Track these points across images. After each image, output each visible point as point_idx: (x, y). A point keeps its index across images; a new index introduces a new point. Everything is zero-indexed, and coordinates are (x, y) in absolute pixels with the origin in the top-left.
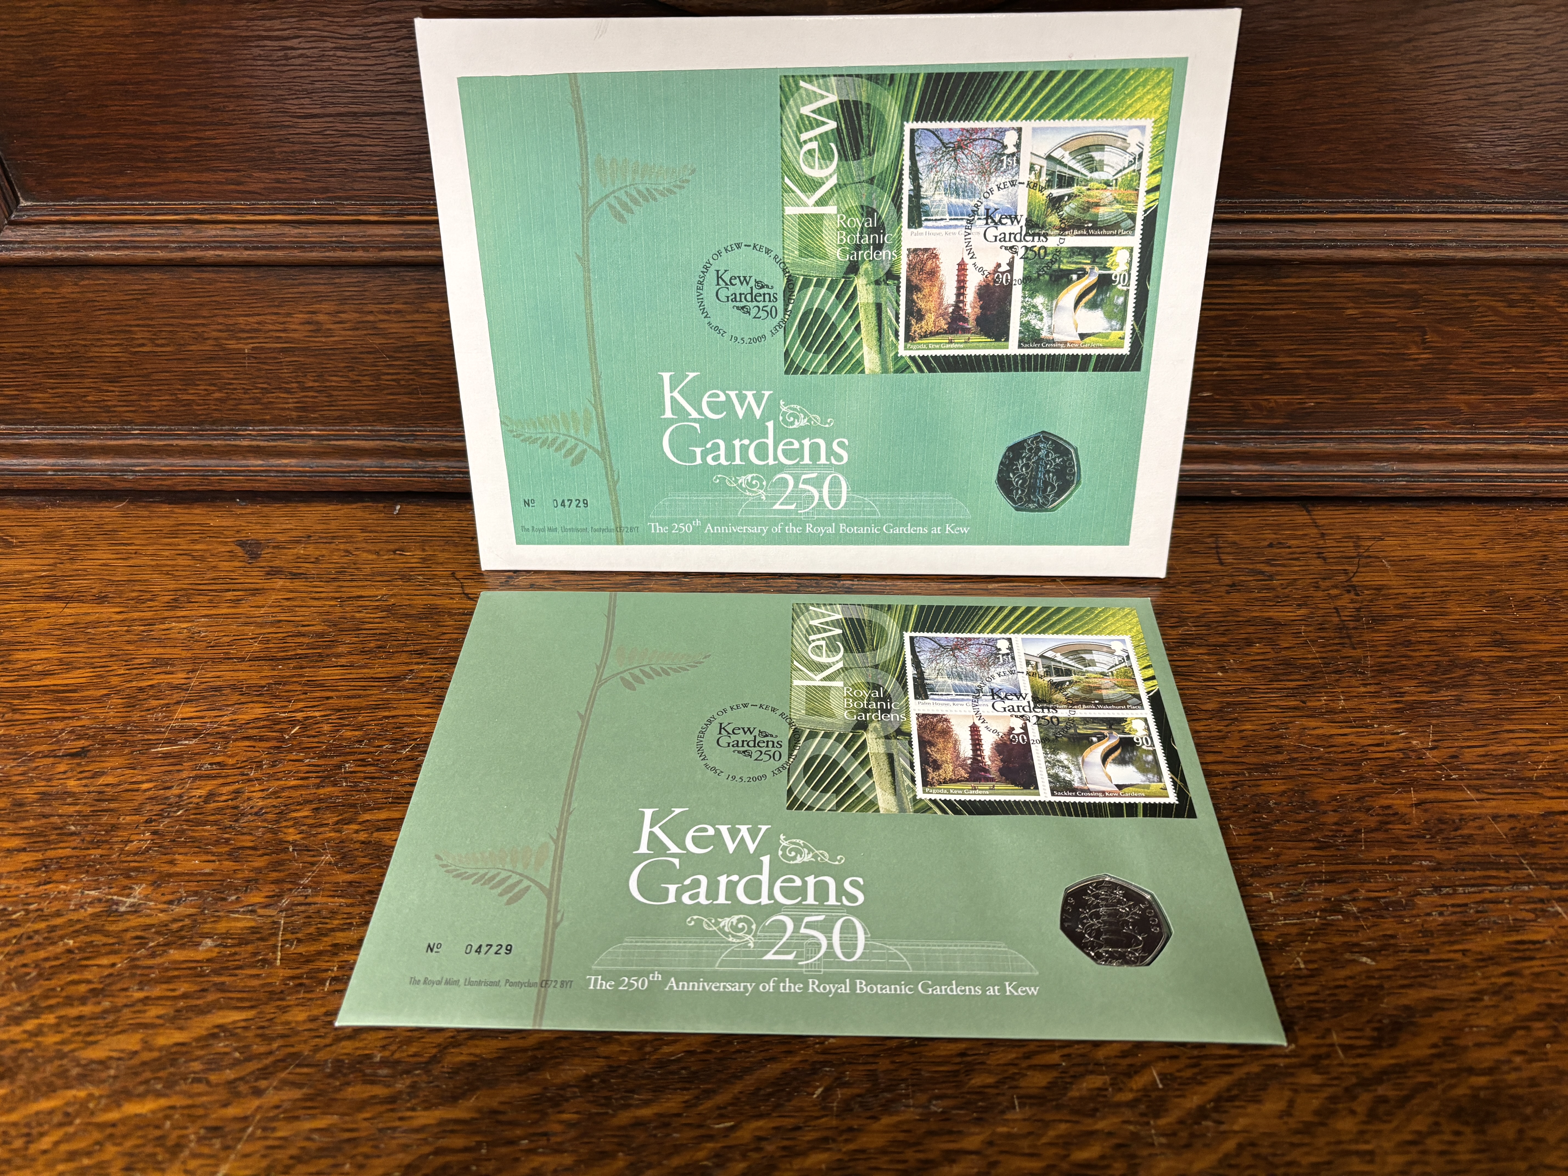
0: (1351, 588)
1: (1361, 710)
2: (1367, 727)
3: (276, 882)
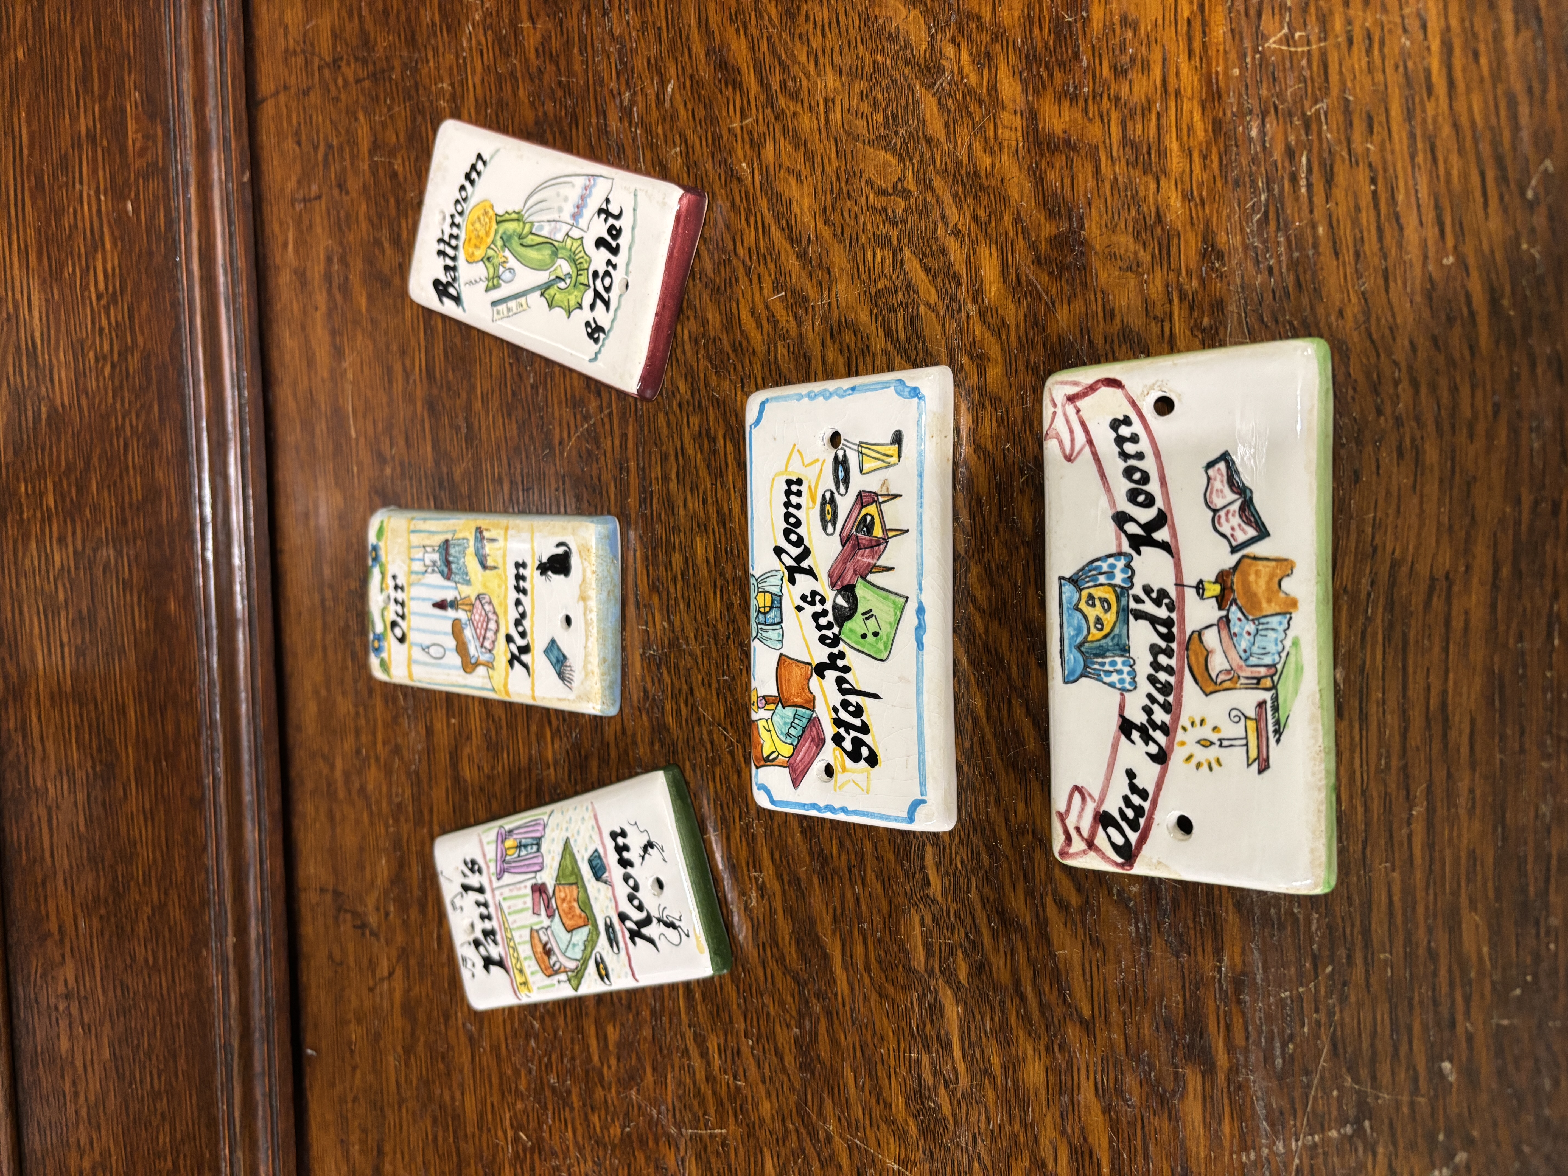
0: (336, 64)
1: (451, 68)
2: (465, 63)
3: (657, 1143)
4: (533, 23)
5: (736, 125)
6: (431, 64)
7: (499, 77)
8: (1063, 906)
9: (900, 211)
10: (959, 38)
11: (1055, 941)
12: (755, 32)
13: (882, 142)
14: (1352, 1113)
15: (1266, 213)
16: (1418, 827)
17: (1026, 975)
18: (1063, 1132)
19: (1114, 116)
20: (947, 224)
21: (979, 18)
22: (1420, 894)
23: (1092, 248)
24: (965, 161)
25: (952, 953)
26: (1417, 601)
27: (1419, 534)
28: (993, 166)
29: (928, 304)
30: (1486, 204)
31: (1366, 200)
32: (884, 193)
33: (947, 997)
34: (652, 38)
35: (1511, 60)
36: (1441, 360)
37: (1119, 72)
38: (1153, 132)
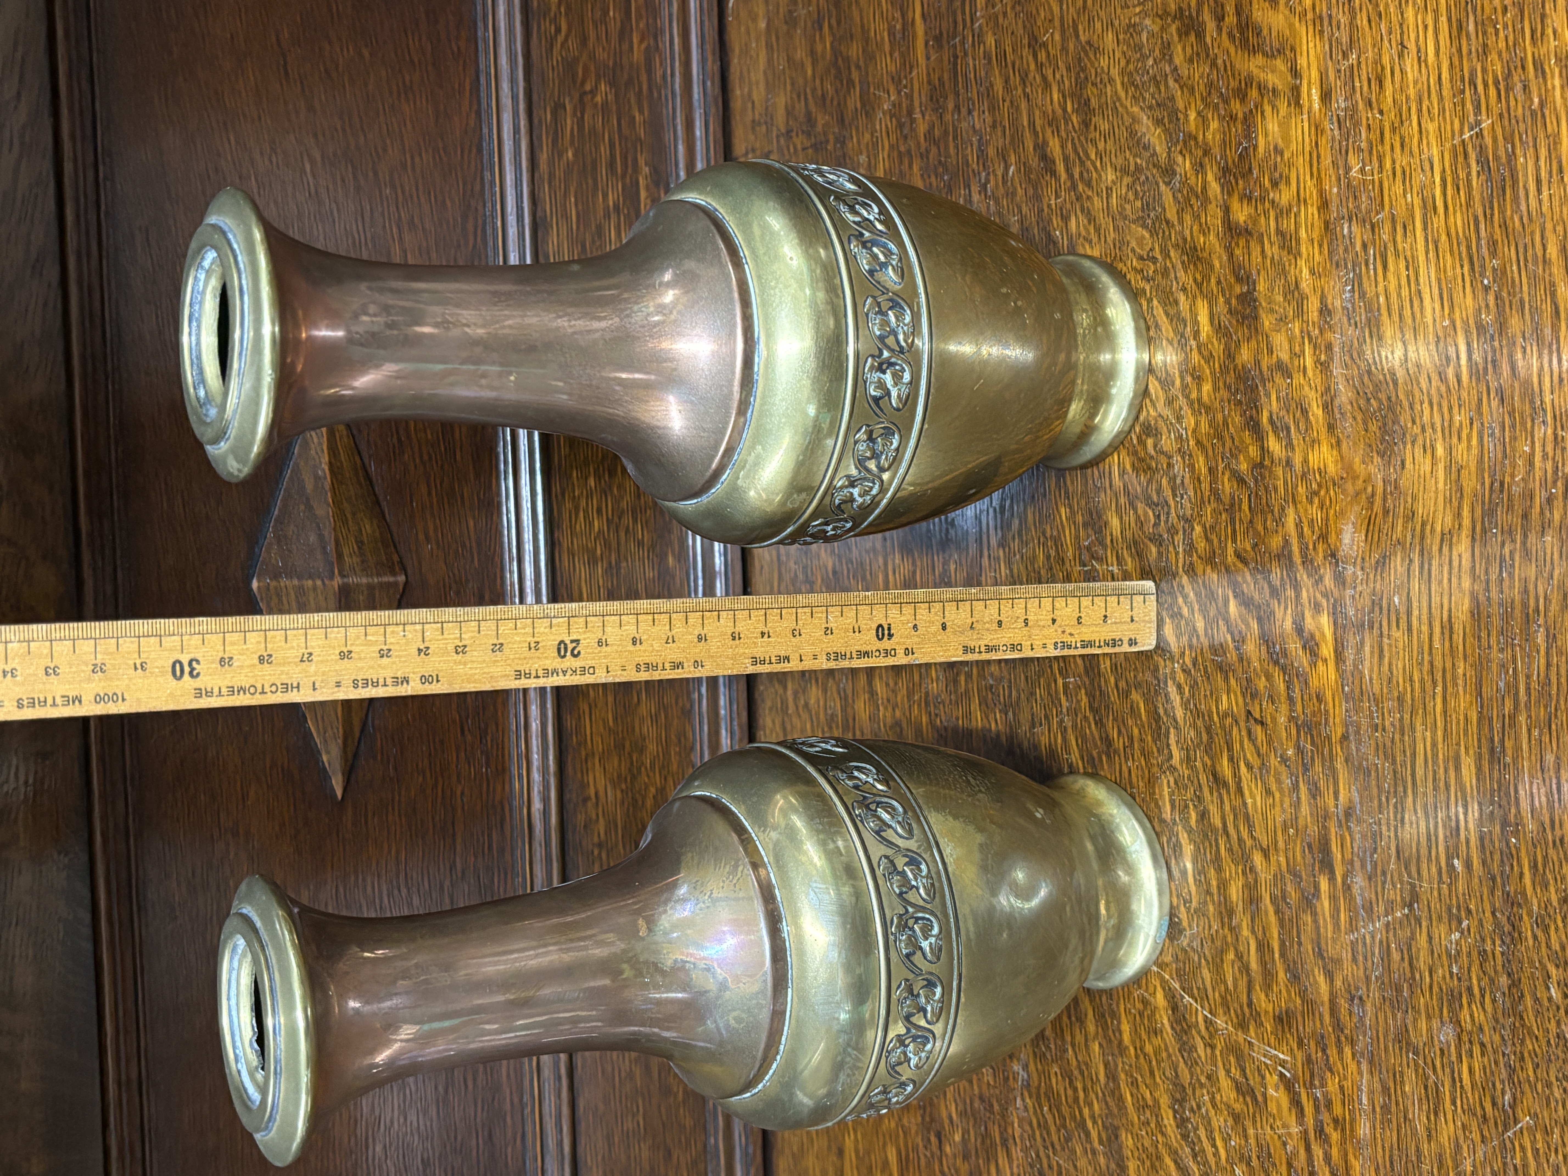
4: (923, 116)
5: (1053, 202)
6: (855, 140)
7: (900, 153)
8: (1249, 767)
9: (1151, 272)
10: (1184, 152)
11: (1247, 793)
12: (1063, 134)
13: (1141, 221)
14: (1408, 899)
15: (1353, 285)
16: (1439, 700)
17: (1230, 819)
18: (1253, 932)
19: (1272, 214)
20: (1178, 283)
21: (1196, 139)
22: (1440, 746)
23: (1260, 304)
24: (1189, 239)
25: (1187, 806)
26: (1435, 548)
27: (1435, 504)
28: (1205, 243)
29: (1168, 339)
30: (1464, 287)
31: (1404, 281)
32: (1141, 258)
33: (1184, 838)
34: (999, 134)
35: (1476, 194)
36: (1443, 389)
37: (1275, 184)
38: (1293, 227)
